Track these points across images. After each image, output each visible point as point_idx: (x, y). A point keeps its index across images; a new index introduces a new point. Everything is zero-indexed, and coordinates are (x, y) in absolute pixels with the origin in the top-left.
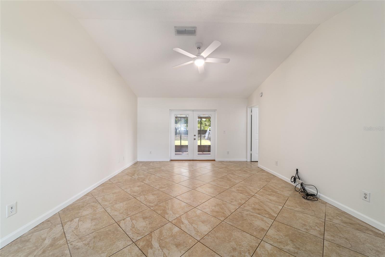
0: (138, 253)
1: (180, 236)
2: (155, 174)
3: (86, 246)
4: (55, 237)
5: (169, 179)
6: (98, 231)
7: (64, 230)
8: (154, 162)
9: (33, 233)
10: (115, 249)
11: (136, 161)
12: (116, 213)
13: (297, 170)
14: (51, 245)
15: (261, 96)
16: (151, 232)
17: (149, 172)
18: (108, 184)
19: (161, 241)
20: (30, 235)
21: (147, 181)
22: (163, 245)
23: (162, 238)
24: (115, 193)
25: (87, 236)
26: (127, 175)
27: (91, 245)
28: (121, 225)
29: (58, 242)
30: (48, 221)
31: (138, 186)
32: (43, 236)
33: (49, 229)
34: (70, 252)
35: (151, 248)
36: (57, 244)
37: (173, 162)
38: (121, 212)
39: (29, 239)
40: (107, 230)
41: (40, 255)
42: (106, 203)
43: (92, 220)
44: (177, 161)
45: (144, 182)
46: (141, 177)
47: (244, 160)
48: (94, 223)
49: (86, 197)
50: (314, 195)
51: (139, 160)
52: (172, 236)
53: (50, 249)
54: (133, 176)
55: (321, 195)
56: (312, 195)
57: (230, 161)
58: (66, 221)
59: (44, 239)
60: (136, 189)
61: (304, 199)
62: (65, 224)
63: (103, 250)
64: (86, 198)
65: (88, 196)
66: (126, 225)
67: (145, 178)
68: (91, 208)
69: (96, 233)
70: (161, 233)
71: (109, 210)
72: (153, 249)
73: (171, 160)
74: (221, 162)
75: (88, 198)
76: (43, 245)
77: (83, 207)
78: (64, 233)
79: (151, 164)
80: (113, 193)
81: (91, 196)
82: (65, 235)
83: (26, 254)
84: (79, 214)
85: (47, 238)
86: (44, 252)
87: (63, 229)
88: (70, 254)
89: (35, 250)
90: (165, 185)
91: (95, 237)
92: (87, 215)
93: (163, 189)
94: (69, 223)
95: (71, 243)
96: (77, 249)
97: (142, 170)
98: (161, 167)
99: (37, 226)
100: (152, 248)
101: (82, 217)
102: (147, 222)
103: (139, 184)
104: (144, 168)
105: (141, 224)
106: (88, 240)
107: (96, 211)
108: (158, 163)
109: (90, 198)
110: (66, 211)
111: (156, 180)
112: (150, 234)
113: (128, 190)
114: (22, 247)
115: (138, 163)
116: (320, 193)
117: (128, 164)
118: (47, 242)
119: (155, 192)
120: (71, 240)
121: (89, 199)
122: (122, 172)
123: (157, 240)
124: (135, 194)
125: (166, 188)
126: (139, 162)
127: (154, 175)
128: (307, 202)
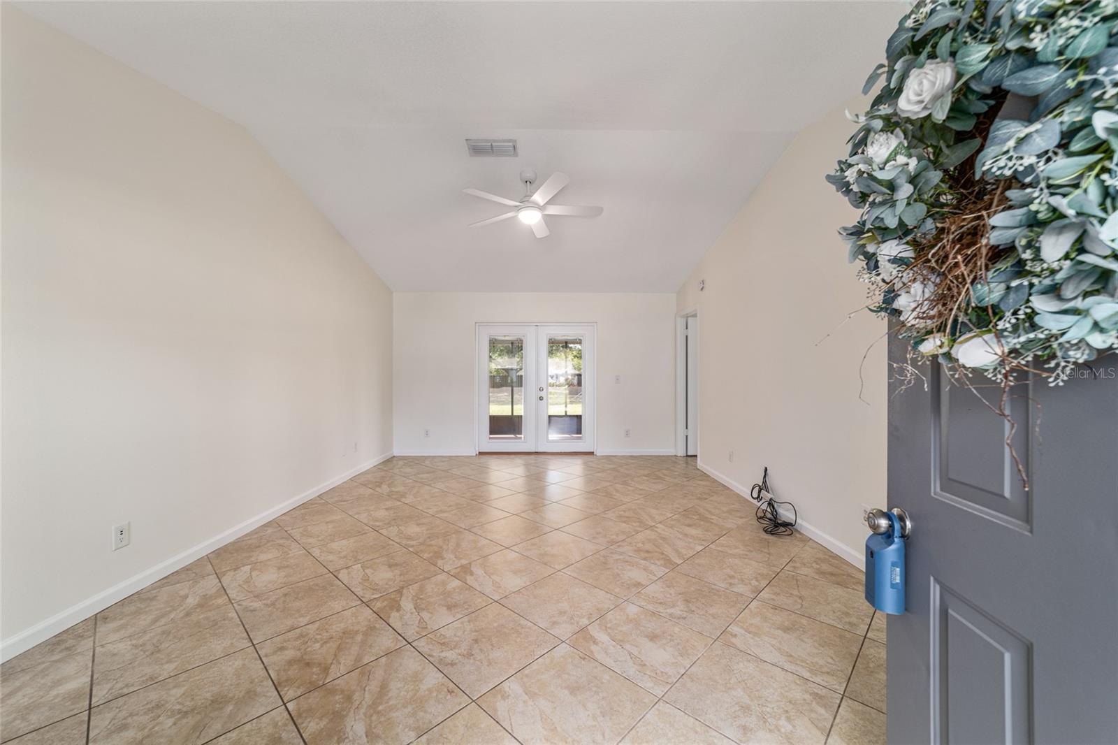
0: (369, 618)
1: (461, 594)
2: (433, 485)
3: (269, 607)
4: (207, 595)
5: (463, 494)
6: (293, 586)
7: (222, 585)
8: (434, 457)
9: (160, 587)
10: (326, 612)
11: (388, 455)
12: (331, 557)
13: (766, 469)
14: (200, 606)
15: (702, 289)
16: (403, 588)
17: (419, 480)
18: (316, 504)
19: (418, 601)
20: (155, 591)
21: (409, 499)
22: (423, 606)
23: (421, 597)
24: (331, 522)
25: (271, 593)
26: (365, 485)
27: (278, 606)
28: (340, 576)
29: (214, 602)
30: (187, 570)
31: (387, 509)
32: (182, 593)
33: (191, 582)
34: (238, 615)
35: (398, 610)
36: (211, 603)
37: (484, 458)
38: (343, 554)
39: (155, 597)
40: (311, 584)
41: (182, 618)
42: (310, 540)
43: (279, 568)
44: (495, 456)
45: (403, 500)
46: (397, 490)
47: (671, 452)
48: (283, 574)
49: (266, 529)
50: (791, 524)
51: (397, 452)
52: (445, 594)
53: (198, 610)
54: (378, 489)
55: (804, 524)
56: (787, 525)
57: (631, 456)
58: (224, 570)
59: (186, 597)
60: (382, 514)
61: (764, 533)
62: (224, 575)
63: (303, 612)
64: (267, 531)
65: (268, 526)
66: (353, 576)
67: (406, 493)
68: (278, 549)
69: (289, 588)
70: (422, 589)
71: (316, 552)
72: (401, 612)
73: (479, 453)
74: (608, 458)
75: (270, 530)
76: (184, 606)
77: (259, 546)
78: (222, 589)
79: (427, 462)
80: (327, 522)
81: (276, 527)
82: (225, 591)
83: (153, 617)
84: (253, 559)
85: (190, 596)
86: (188, 614)
87: (220, 582)
88: (239, 617)
89: (170, 612)
90: (450, 506)
91: (285, 595)
92: (269, 560)
93: (445, 515)
94: (232, 573)
95: (239, 603)
96: (252, 611)
97: (403, 475)
98: (450, 469)
99: (166, 577)
100: (400, 610)
101: (258, 564)
102: (397, 572)
103: (389, 504)
104: (408, 470)
105: (383, 575)
106: (273, 598)
107: (289, 554)
108: (444, 459)
109: (275, 530)
110: (222, 554)
111: (433, 497)
112: (400, 592)
113: (363, 517)
114: (145, 608)
115: (395, 459)
116: (802, 519)
117: (367, 461)
118: (192, 601)
119: (424, 520)
120: (238, 598)
121: (272, 532)
122: (352, 479)
123: (413, 600)
124: (377, 524)
125: (453, 512)
126: (397, 457)
127: (430, 485)
128: (766, 539)
